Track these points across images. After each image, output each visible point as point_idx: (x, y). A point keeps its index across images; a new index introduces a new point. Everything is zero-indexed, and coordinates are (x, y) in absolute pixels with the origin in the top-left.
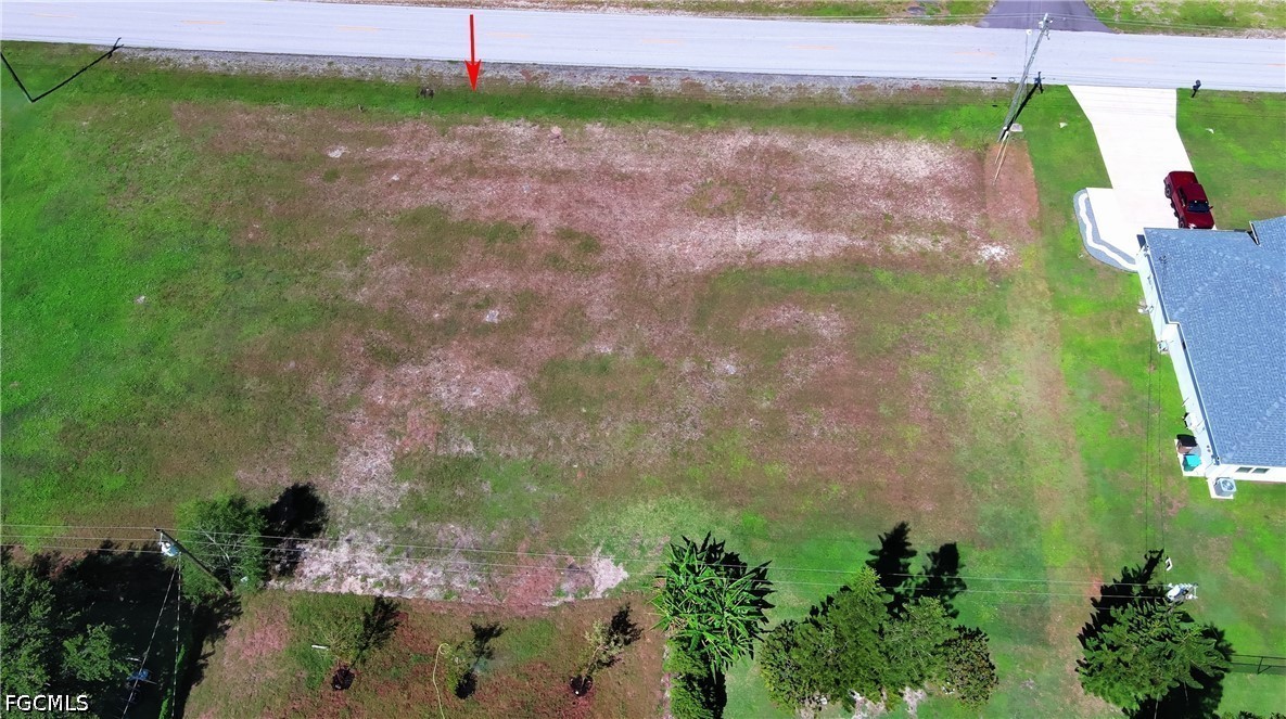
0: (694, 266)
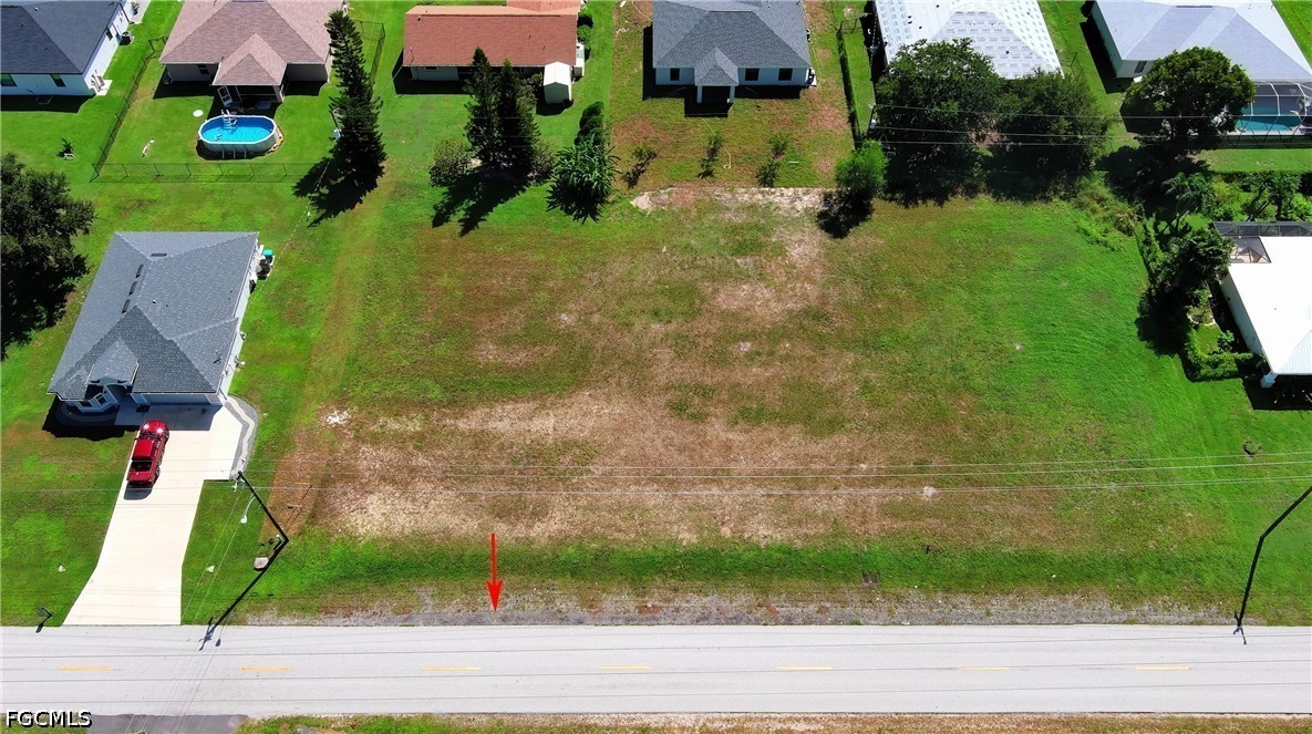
0: (590, 395)
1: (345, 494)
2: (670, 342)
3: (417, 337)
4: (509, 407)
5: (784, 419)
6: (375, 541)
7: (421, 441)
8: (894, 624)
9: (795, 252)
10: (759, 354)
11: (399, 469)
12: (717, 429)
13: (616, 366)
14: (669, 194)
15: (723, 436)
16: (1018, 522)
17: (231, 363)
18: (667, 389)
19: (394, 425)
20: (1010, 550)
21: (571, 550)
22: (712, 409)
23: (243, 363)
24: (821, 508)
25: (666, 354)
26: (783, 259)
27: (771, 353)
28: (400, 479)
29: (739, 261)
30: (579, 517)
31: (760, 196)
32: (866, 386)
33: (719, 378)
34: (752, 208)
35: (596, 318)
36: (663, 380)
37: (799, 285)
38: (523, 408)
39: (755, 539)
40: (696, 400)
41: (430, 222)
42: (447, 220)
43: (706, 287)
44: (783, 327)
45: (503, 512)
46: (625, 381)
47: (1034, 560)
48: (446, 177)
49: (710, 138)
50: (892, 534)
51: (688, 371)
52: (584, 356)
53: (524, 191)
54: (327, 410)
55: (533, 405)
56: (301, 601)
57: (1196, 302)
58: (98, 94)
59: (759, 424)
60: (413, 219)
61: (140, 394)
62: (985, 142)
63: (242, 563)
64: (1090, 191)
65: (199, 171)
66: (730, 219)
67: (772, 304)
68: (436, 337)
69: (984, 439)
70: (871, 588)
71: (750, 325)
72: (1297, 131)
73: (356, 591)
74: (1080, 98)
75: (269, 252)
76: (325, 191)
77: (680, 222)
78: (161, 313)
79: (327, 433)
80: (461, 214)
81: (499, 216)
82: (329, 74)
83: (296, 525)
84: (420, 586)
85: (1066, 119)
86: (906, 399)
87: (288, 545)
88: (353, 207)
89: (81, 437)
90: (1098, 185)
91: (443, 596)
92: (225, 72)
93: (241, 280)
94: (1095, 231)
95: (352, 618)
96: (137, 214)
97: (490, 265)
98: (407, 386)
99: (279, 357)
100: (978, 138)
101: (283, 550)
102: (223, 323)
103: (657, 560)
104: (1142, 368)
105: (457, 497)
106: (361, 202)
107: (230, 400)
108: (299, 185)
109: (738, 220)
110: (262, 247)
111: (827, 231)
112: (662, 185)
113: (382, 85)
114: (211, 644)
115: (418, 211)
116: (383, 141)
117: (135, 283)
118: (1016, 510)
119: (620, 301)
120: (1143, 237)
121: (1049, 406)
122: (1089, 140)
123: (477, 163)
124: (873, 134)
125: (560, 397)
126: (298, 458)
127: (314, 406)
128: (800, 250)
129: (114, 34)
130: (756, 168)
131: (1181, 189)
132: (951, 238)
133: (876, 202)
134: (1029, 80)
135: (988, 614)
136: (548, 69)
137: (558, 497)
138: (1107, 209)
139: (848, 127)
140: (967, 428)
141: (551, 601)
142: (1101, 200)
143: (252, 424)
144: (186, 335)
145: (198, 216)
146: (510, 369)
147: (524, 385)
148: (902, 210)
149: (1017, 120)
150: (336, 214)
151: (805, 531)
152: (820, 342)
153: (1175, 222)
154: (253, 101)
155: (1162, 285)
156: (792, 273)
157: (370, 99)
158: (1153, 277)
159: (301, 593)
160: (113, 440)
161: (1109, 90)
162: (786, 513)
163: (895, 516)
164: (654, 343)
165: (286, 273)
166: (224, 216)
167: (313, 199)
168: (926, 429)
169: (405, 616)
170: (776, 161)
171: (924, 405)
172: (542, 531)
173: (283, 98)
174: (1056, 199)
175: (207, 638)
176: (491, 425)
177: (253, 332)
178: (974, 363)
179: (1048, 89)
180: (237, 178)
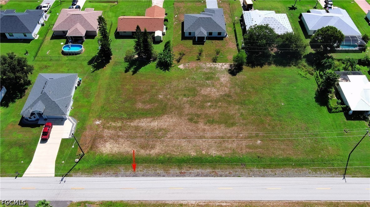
0: (167, 116)
1: (100, 142)
2: (188, 103)
3: (120, 101)
4: (145, 120)
5: (219, 123)
6: (108, 155)
7: (121, 128)
8: (250, 177)
9: (222, 80)
10: (213, 106)
11: (115, 135)
12: (201, 125)
13: (174, 109)
14: (188, 64)
15: (203, 127)
16: (283, 150)
17: (70, 108)
18: (188, 115)
19: (113, 124)
20: (281, 157)
21: (161, 157)
22: (200, 120)
23: (73, 108)
24: (230, 146)
25: (187, 106)
26: (219, 81)
27: (216, 106)
28: (115, 138)
29: (207, 82)
30: (164, 148)
31: (213, 65)
32: (242, 114)
33: (202, 112)
34: (211, 68)
35: (168, 97)
36: (186, 112)
37: (223, 88)
38: (149, 120)
39: (212, 154)
40: (196, 118)
41: (124, 72)
42: (129, 71)
43: (198, 89)
44: (219, 99)
45: (143, 147)
46: (176, 113)
47: (288, 160)
48: (128, 60)
49: (199, 50)
50: (249, 153)
51: (193, 110)
52: (165, 106)
53: (149, 64)
54: (95, 120)
55: (151, 119)
56: (88, 171)
57: (331, 93)
58: (35, 39)
59: (213, 124)
60: (119, 71)
61: (45, 116)
62: (273, 51)
63: (72, 160)
64: (301, 64)
65: (62, 58)
66: (205, 71)
67: (216, 93)
68: (125, 101)
69: (274, 128)
70: (243, 167)
71: (210, 98)
72: (357, 49)
73: (103, 168)
74: (298, 39)
75: (81, 79)
76: (96, 63)
77: (191, 72)
78: (51, 94)
79: (95, 126)
80: (132, 69)
81: (143, 70)
82: (97, 33)
83: (87, 150)
84: (120, 166)
85: (295, 44)
86: (252, 118)
87: (84, 156)
88: (103, 68)
89: (28, 127)
90: (304, 62)
91: (126, 169)
92: (70, 33)
93: (73, 86)
94: (303, 74)
95: (102, 175)
96: (45, 69)
97: (140, 82)
98: (117, 114)
99: (82, 106)
100: (271, 50)
101: (83, 157)
102: (68, 97)
103: (185, 160)
104: (316, 110)
105: (131, 143)
106: (105, 66)
107: (69, 117)
108: (89, 62)
109: (207, 71)
110: (79, 78)
111: (231, 74)
112: (186, 62)
113: (112, 36)
114: (63, 182)
115: (121, 69)
116: (112, 50)
117: (45, 86)
118: (282, 147)
119: (175, 92)
120: (316, 76)
121: (291, 119)
122: (301, 50)
123: (137, 56)
124: (243, 48)
125: (159, 117)
126: (87, 133)
127: (92, 119)
128: (224, 79)
129: (40, 23)
130: (212, 58)
131: (326, 63)
132: (264, 76)
133: (244, 67)
134: (284, 34)
135: (275, 174)
136: (156, 32)
137: (158, 144)
138: (306, 68)
139: (236, 47)
140: (269, 125)
141: (156, 171)
142: (304, 66)
143: (75, 124)
144: (58, 100)
145: (61, 70)
146: (145, 110)
147: (149, 114)
148: (251, 69)
149: (281, 45)
150: (99, 69)
151: (225, 152)
152: (229, 103)
153: (324, 72)
154: (77, 40)
155: (321, 88)
156: (221, 85)
157: (108, 39)
158: (319, 86)
159: (88, 168)
160: (37, 128)
161: (306, 38)
162: (220, 147)
163: (250, 148)
164: (184, 103)
165: (85, 85)
166: (69, 70)
167: (92, 65)
168: (258, 125)
169: (116, 175)
170: (217, 56)
171: (257, 119)
172: (153, 152)
173: (85, 40)
174: (292, 66)
175: (62, 180)
176: (140, 124)
177: (76, 100)
178: (271, 108)
179: (289, 37)
180: (72, 60)
